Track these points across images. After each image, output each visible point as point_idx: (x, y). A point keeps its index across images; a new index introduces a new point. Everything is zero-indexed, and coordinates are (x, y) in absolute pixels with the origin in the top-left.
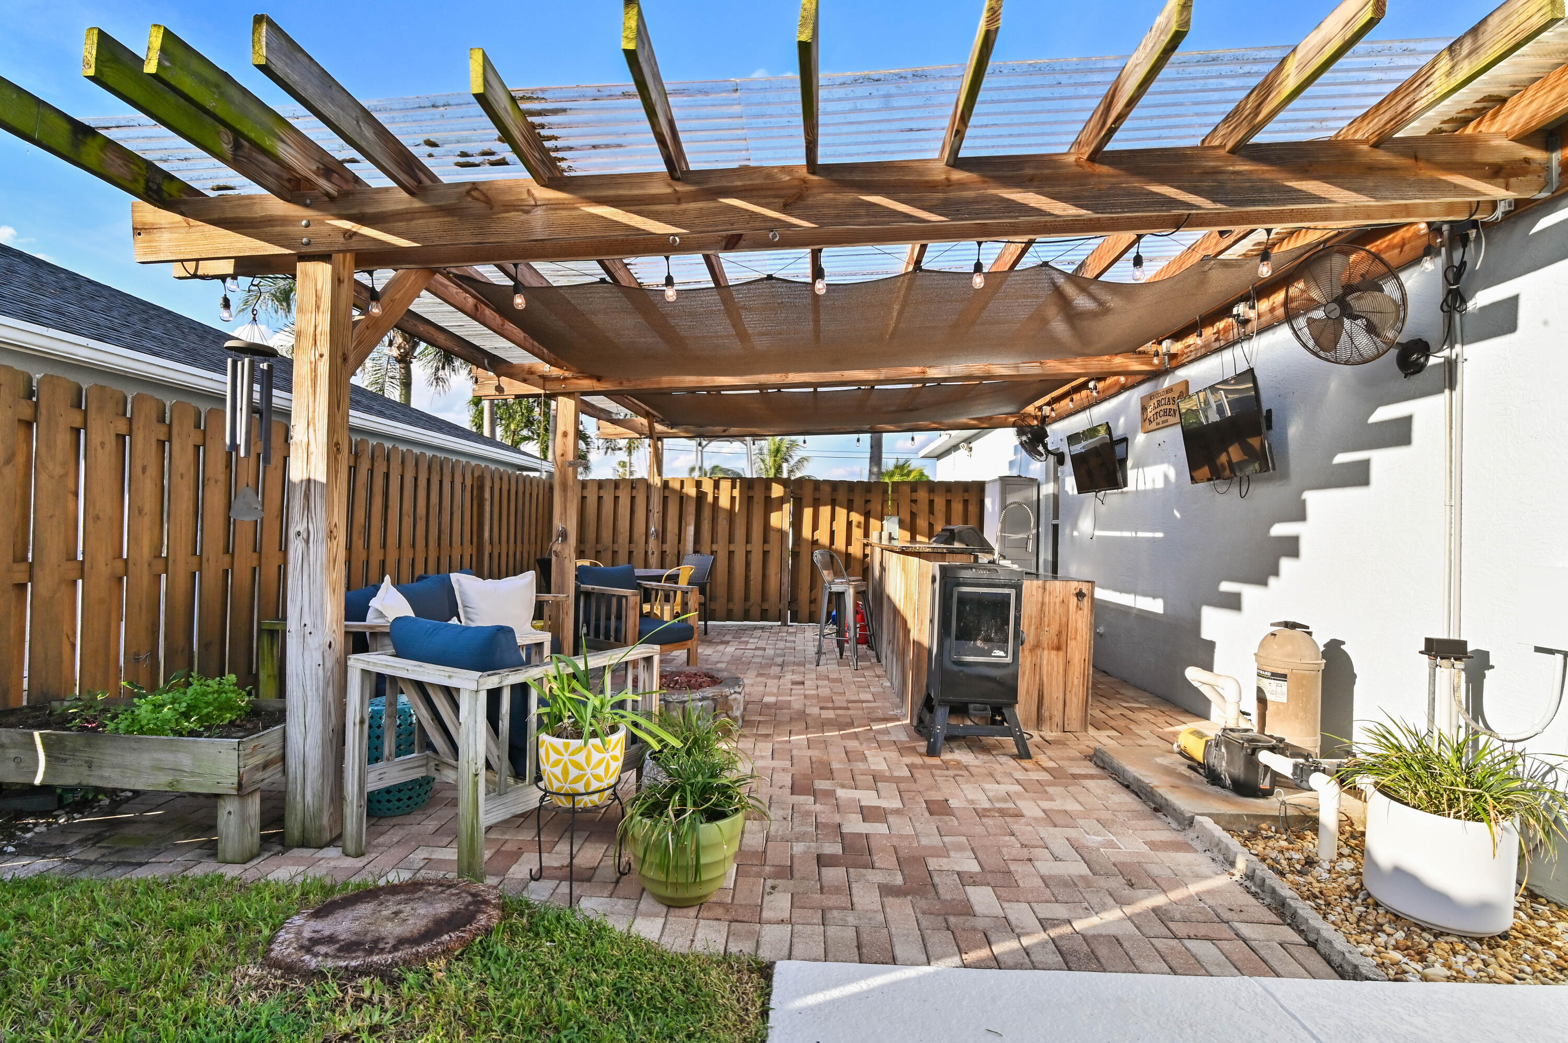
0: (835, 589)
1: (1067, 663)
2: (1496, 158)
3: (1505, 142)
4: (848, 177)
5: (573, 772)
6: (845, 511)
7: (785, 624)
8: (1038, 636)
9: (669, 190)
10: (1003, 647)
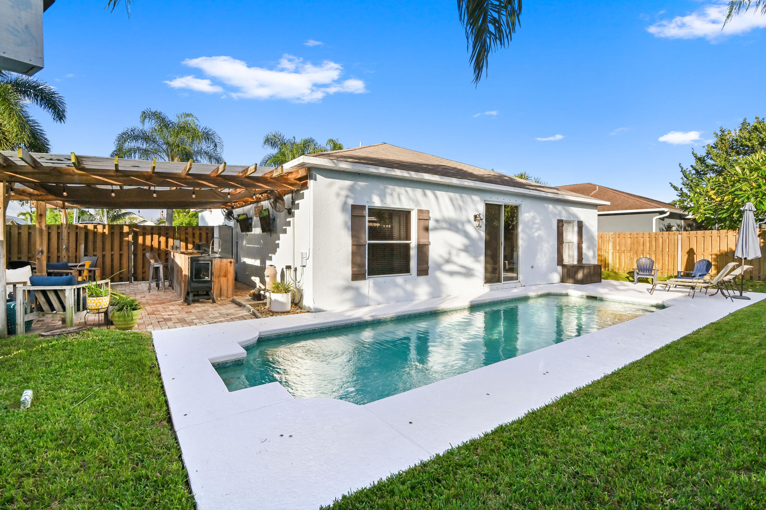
0: (156, 266)
1: (228, 280)
2: (291, 182)
3: (292, 179)
4: (161, 175)
5: (98, 304)
6: (157, 236)
7: (132, 282)
8: (219, 274)
9: (115, 174)
10: (208, 276)
